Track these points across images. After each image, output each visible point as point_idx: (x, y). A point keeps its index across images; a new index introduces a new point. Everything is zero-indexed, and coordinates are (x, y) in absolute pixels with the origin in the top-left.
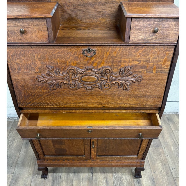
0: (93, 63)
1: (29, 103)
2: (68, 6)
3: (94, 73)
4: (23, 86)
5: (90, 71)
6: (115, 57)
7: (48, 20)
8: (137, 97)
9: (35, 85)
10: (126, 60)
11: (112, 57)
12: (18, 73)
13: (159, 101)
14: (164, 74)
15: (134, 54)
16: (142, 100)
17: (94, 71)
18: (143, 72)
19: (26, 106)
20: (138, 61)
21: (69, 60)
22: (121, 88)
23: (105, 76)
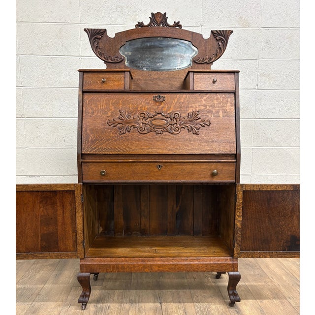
0: (162, 108)
1: (95, 149)
2: (141, 80)
3: (164, 118)
4: (92, 129)
5: (160, 115)
6: (183, 103)
7: (126, 73)
8: (208, 142)
9: (104, 128)
10: (193, 105)
11: (179, 103)
12: (90, 116)
13: (233, 146)
14: (231, 118)
15: (200, 100)
16: (214, 145)
17: (163, 115)
18: (210, 116)
19: (90, 151)
20: (204, 106)
21: (141, 106)
22: (191, 132)
23: (175, 120)
